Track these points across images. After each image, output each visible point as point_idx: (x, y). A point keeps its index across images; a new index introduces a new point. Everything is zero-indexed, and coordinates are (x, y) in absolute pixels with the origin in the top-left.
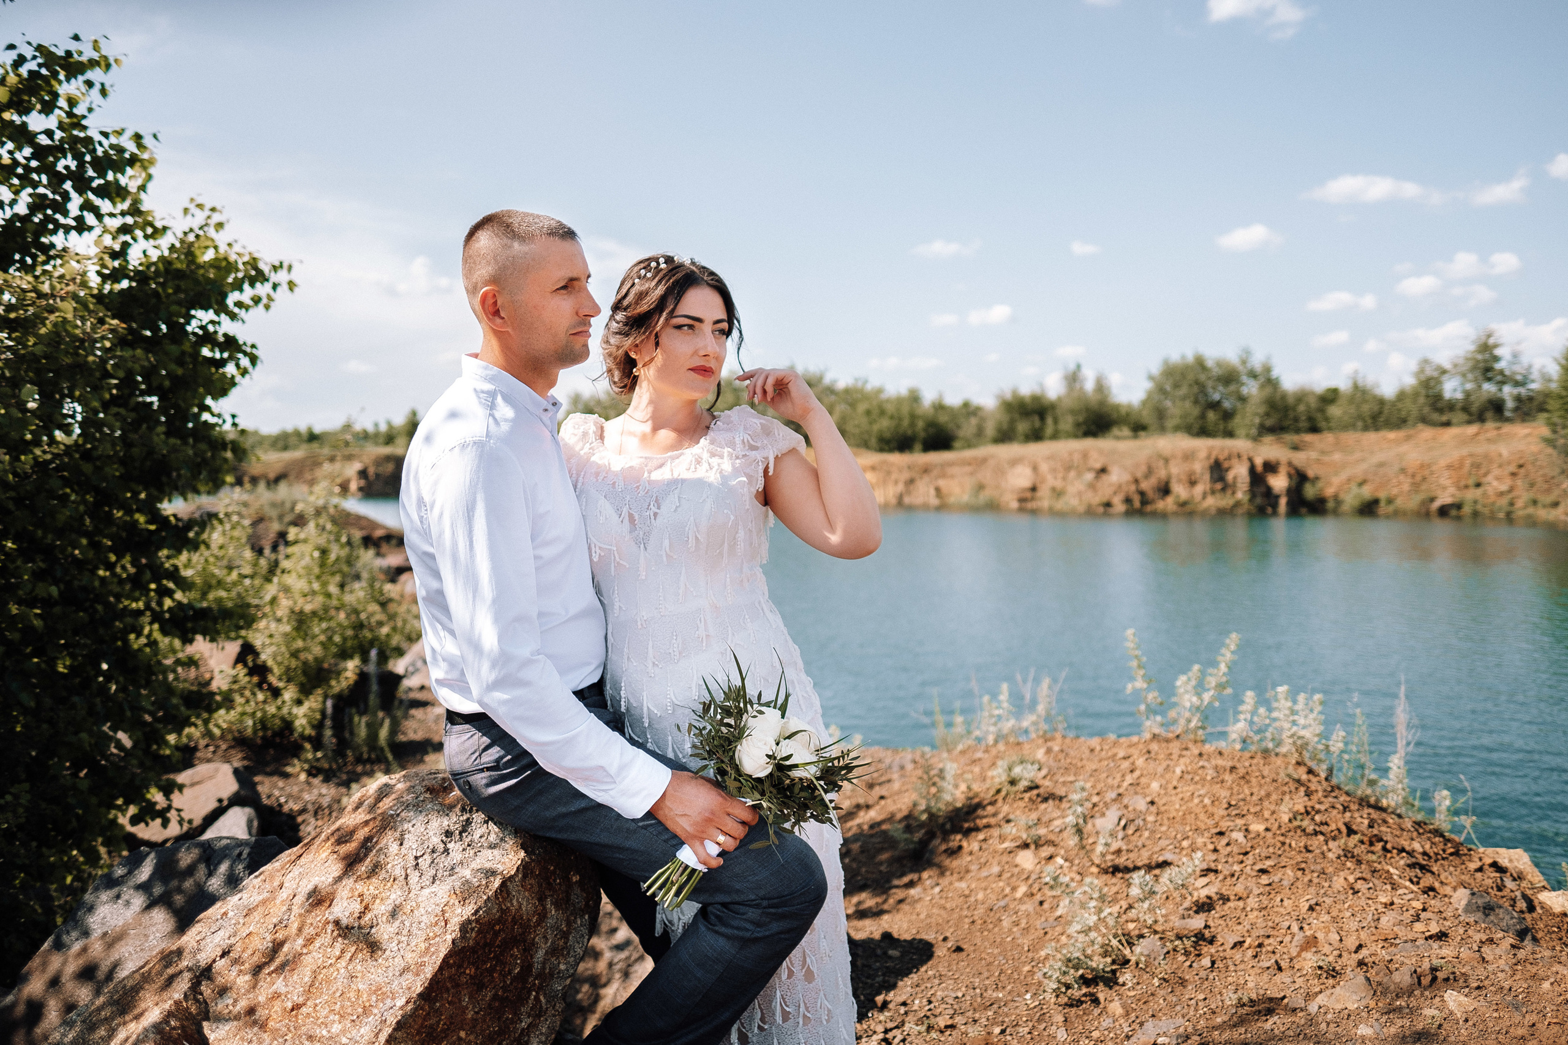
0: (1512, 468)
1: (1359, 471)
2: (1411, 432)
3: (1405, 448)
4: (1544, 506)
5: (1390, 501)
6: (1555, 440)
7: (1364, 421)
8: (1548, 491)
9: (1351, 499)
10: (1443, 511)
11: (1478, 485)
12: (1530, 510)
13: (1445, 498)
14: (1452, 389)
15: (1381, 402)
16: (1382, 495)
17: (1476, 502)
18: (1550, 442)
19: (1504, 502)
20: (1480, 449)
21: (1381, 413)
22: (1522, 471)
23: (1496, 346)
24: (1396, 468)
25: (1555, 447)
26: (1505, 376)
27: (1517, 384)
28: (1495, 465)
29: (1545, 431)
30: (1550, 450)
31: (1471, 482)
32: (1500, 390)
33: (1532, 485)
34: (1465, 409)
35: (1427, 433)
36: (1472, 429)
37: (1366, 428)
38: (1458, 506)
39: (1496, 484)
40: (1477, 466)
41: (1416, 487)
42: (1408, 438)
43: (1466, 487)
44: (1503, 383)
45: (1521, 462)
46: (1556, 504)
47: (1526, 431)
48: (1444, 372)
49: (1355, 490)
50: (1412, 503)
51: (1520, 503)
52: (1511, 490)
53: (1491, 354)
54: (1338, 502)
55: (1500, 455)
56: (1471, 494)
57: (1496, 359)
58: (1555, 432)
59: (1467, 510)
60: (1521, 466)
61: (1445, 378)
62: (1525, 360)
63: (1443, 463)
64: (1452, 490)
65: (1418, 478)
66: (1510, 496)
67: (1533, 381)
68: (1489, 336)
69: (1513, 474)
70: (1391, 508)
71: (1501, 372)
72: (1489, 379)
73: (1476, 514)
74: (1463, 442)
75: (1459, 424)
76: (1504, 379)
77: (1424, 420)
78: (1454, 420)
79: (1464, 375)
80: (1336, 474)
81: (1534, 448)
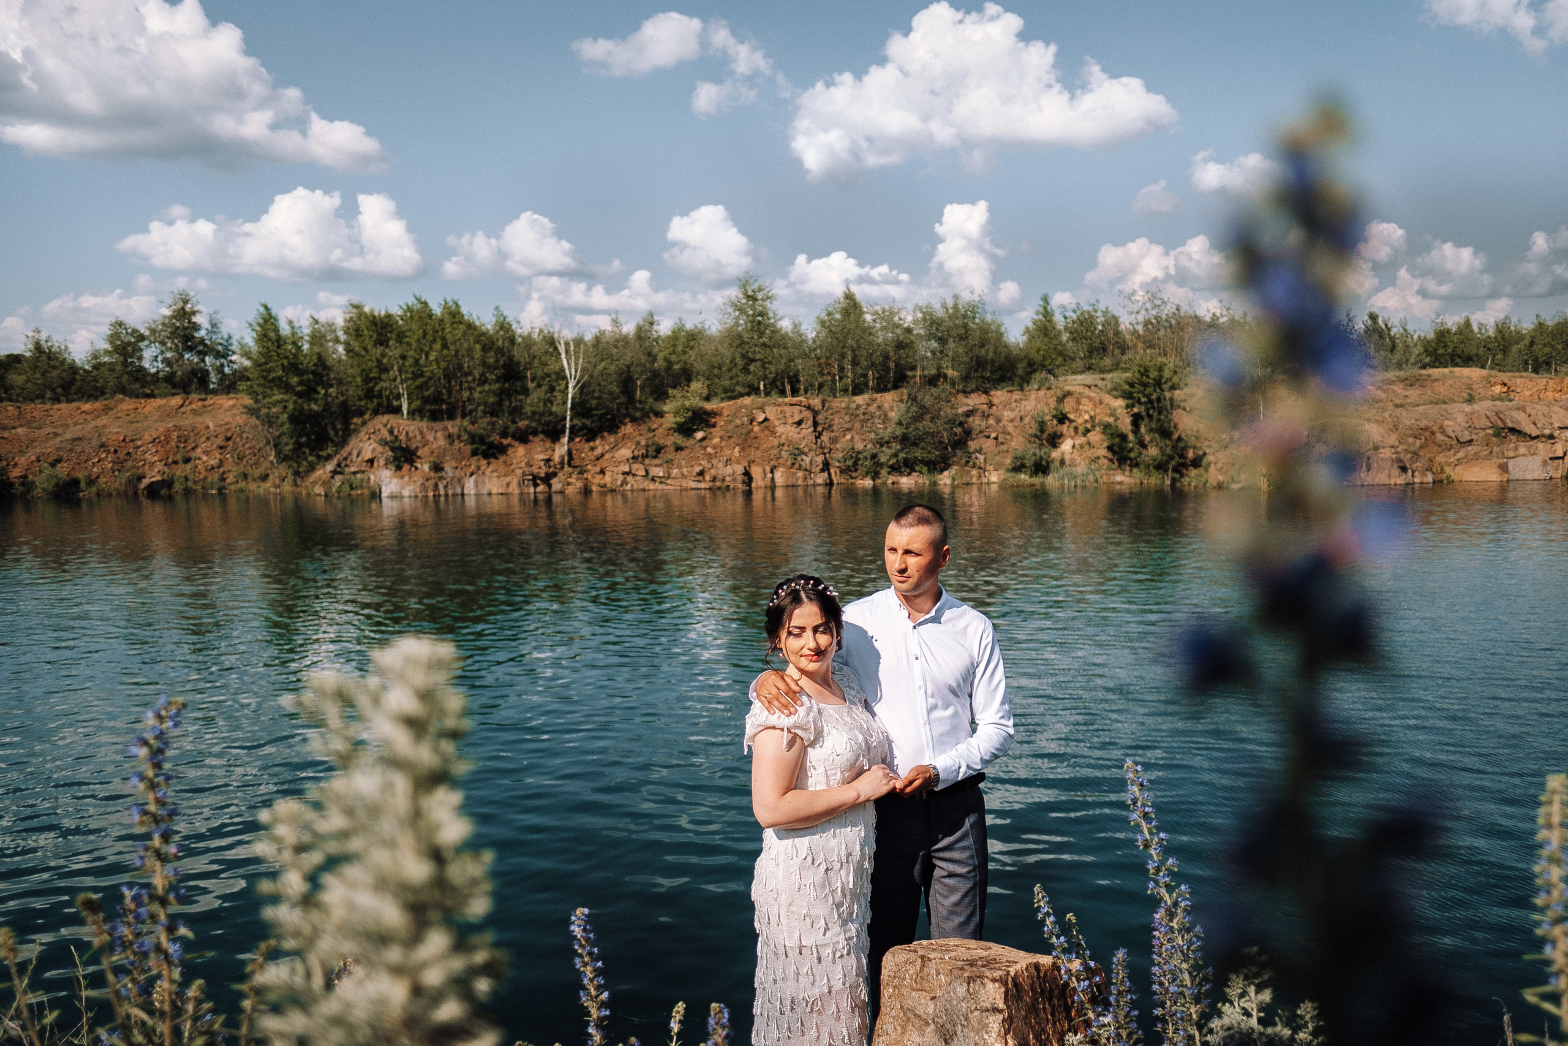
0: (220, 441)
1: (51, 447)
2: (110, 403)
3: (103, 421)
4: (254, 480)
5: (91, 482)
6: (259, 409)
7: (53, 390)
8: (257, 464)
9: (42, 482)
10: (153, 491)
11: (187, 460)
12: (242, 484)
13: (153, 476)
14: (151, 358)
15: (73, 369)
16: (81, 475)
17: (186, 479)
18: (252, 412)
19: (215, 477)
20: (186, 421)
21: (72, 382)
22: (230, 443)
23: (194, 313)
24: (95, 443)
25: (258, 418)
26: (205, 345)
27: (218, 355)
28: (204, 439)
29: (248, 401)
30: (253, 420)
31: (179, 457)
32: (203, 361)
33: (240, 459)
34: (169, 379)
35: (128, 404)
36: (176, 401)
37: (56, 400)
38: (168, 483)
39: (205, 458)
40: (183, 439)
41: (119, 465)
42: (107, 409)
43: (175, 462)
44: (205, 354)
45: (229, 435)
46: (265, 478)
47: (231, 402)
48: (142, 338)
49: (48, 471)
50: (118, 483)
51: (231, 478)
52: (221, 464)
53: (190, 322)
54: (27, 484)
55: (208, 427)
56: (180, 471)
57: (196, 327)
58: (257, 401)
59: (178, 487)
60: (228, 439)
61: (142, 345)
62: (225, 330)
63: (147, 437)
64: (159, 466)
65: (122, 455)
66: (221, 470)
67: (234, 353)
68: (186, 302)
69: (221, 448)
70: (94, 489)
71: (202, 341)
72: (190, 349)
73: (188, 492)
74: (169, 414)
75: (161, 396)
76: (204, 349)
77: (124, 391)
78: (156, 392)
79: (163, 343)
80: (22, 452)
81: (241, 419)
